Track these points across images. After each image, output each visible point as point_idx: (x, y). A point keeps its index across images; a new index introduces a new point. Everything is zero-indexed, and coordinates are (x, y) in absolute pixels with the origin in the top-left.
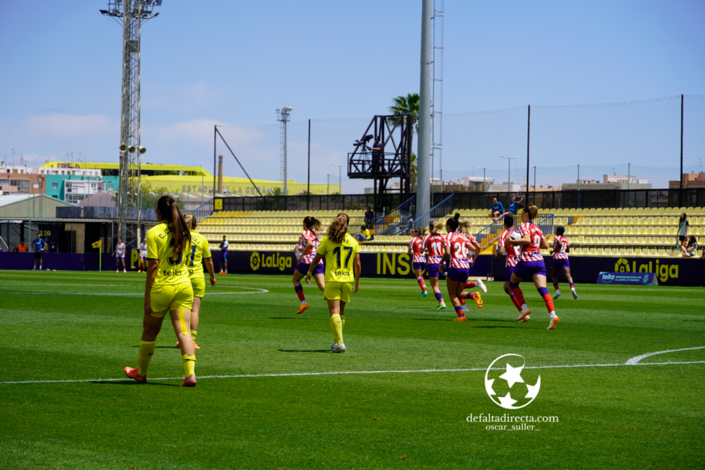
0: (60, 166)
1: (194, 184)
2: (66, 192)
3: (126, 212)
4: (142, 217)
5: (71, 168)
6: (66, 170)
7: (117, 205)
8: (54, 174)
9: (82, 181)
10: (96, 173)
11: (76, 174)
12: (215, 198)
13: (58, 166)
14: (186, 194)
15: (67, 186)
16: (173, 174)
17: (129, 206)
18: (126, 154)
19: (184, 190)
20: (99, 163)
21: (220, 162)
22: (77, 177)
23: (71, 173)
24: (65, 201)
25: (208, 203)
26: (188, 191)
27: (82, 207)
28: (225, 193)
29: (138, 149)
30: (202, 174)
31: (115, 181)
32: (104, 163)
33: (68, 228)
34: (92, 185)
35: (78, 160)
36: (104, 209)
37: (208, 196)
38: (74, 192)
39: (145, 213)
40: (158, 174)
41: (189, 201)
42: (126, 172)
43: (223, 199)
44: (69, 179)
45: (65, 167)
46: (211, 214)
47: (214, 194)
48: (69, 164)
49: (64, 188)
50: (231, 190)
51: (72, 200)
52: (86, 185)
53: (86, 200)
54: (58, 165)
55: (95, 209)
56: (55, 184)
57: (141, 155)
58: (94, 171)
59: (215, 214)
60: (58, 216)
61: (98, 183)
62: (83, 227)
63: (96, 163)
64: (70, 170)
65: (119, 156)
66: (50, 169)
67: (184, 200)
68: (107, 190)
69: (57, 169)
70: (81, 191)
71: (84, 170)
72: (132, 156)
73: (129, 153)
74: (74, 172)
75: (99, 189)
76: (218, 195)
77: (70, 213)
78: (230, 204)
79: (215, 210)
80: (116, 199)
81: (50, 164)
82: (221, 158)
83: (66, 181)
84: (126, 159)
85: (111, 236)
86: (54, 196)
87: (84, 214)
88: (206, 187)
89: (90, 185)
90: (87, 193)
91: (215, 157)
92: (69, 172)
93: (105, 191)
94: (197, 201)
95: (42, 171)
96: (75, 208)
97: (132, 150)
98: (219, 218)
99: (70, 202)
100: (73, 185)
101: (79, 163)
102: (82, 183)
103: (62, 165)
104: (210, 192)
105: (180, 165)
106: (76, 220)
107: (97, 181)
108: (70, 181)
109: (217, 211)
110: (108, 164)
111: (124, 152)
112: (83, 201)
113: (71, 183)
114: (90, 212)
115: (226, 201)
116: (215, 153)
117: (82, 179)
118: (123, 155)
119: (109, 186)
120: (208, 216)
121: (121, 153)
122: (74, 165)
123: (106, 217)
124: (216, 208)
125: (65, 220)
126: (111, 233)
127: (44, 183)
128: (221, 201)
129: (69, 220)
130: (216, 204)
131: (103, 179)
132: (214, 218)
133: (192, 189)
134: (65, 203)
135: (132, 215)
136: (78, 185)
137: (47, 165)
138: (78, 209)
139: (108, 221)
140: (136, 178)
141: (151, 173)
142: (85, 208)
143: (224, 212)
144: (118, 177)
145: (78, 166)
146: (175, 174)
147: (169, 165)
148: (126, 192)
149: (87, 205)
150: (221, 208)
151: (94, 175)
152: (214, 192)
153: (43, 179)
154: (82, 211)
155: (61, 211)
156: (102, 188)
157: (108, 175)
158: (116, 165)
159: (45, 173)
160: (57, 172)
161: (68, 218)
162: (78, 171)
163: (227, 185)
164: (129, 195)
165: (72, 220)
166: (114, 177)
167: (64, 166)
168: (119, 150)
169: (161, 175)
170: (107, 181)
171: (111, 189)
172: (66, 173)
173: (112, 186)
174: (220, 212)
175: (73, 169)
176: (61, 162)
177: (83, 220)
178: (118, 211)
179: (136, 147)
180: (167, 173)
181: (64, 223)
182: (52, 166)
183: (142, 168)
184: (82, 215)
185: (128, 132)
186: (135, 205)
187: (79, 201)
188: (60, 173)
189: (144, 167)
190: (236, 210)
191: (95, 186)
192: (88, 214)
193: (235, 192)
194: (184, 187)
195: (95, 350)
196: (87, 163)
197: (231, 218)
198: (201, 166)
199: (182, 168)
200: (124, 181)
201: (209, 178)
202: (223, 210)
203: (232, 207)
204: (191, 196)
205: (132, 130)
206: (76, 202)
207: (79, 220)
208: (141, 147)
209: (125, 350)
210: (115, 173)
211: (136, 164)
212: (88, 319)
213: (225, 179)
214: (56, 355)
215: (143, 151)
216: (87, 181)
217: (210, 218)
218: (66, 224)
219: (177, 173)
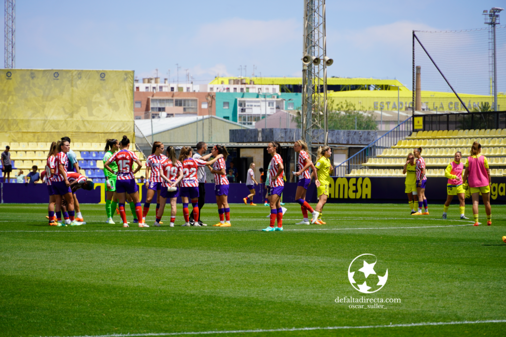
0: (232, 82)
1: (388, 100)
2: (239, 113)
3: (310, 133)
4: (329, 139)
5: (245, 84)
6: (239, 87)
7: (299, 126)
8: (225, 91)
9: (257, 99)
10: (274, 89)
11: (251, 91)
12: (414, 116)
13: (230, 83)
14: (378, 112)
15: (241, 105)
16: (362, 89)
17: (313, 127)
18: (310, 66)
19: (376, 108)
20: (277, 78)
21: (418, 74)
22: (252, 95)
23: (245, 90)
24: (238, 123)
25: (406, 122)
26: (382, 109)
27: (260, 129)
28: (423, 109)
29: (324, 60)
30: (397, 88)
31: (298, 98)
32: (282, 78)
33: (243, 154)
34: (269, 103)
35: (253, 75)
36: (285, 131)
37: (404, 114)
38: (248, 112)
39: (333, 135)
40: (345, 90)
41: (383, 119)
42: (310, 87)
43: (424, 116)
44: (243, 97)
45: (238, 84)
46: (410, 135)
47: (413, 112)
48: (242, 80)
49: (237, 107)
50: (431, 106)
51: (247, 121)
52: (263, 104)
53: (262, 121)
54: (230, 80)
55: (274, 132)
56: (226, 104)
57: (327, 66)
58: (271, 87)
59: (414, 135)
60: (232, 140)
61: (277, 101)
62: (262, 152)
63: (274, 78)
64: (243, 86)
65: (302, 70)
66: (221, 86)
67: (378, 119)
68: (287, 109)
69: (229, 86)
70: (255, 111)
71: (260, 86)
72: (316, 68)
73: (313, 64)
74: (248, 88)
75: (278, 108)
76: (417, 113)
77: (245, 136)
78: (432, 122)
79: (414, 130)
80: (298, 120)
81: (220, 79)
82: (419, 68)
83: (239, 99)
84: (310, 73)
85: (294, 162)
86: (225, 117)
87: (262, 137)
88: (402, 103)
89: (267, 103)
90: (264, 113)
91: (413, 68)
92: (242, 89)
93: (284, 111)
94: (391, 120)
95: (212, 89)
96: (251, 131)
97: (317, 61)
98: (419, 139)
99: (244, 124)
100: (246, 104)
101: (254, 79)
102: (258, 102)
103: (234, 80)
104: (407, 109)
105: (371, 78)
106: (253, 145)
107: (275, 99)
108: (243, 99)
109: (417, 131)
110: (287, 78)
111: (307, 64)
112: (260, 122)
113: (244, 101)
114: (268, 135)
115: (427, 119)
116: (413, 63)
117: (258, 97)
118: (306, 68)
119: (288, 105)
120: (407, 137)
121: (304, 65)
122: (248, 81)
123: (287, 141)
124: (415, 128)
125: (240, 145)
126: (294, 159)
127: (213, 101)
128: (421, 119)
129: (244, 145)
130: (416, 123)
131: (281, 95)
132: (414, 139)
133: (386, 106)
134: (238, 126)
135: (318, 138)
136: (253, 104)
137: (216, 81)
138: (255, 132)
139: (290, 145)
140: (322, 94)
141: (337, 88)
142: (263, 130)
143: (425, 132)
144: (300, 95)
145: (252, 82)
146: (366, 89)
147: (358, 79)
148: (310, 110)
149: (264, 127)
150: (421, 127)
151: (271, 91)
152: (413, 109)
153: (212, 97)
154: (260, 135)
155: (235, 135)
156: (281, 107)
157: (287, 92)
158: (298, 80)
159: (215, 90)
160: (228, 89)
161: (243, 142)
162: (253, 88)
163: (426, 100)
164: (313, 114)
165: (249, 145)
166: (295, 93)
167: (236, 82)
168: (302, 61)
169: (348, 90)
170: (287, 99)
171: (290, 108)
172: (238, 91)
173: (293, 104)
174: (420, 132)
175: (247, 86)
176: (232, 78)
177: (261, 145)
178: (301, 133)
179: (322, 58)
180: (355, 87)
181: (239, 149)
182: (222, 83)
183: (329, 83)
184: (260, 139)
185: (312, 41)
186: (319, 126)
187: (254, 123)
188: (232, 90)
189: (331, 82)
190: (439, 130)
191: (273, 105)
192: (266, 137)
193: (436, 109)
194: (375, 104)
195: (284, 295)
196: (263, 78)
197: (434, 139)
198: (395, 79)
199: (373, 82)
200: (308, 98)
201: (407, 93)
202: (424, 130)
203: (434, 126)
204: (384, 114)
205: (316, 38)
206: (251, 124)
207: (257, 145)
208: (327, 58)
209: (320, 295)
210: (296, 89)
211: (322, 79)
212: (274, 259)
213: (424, 93)
214: (240, 302)
215: (330, 62)
216: (263, 99)
217: (409, 139)
218: (241, 150)
219: (368, 88)
